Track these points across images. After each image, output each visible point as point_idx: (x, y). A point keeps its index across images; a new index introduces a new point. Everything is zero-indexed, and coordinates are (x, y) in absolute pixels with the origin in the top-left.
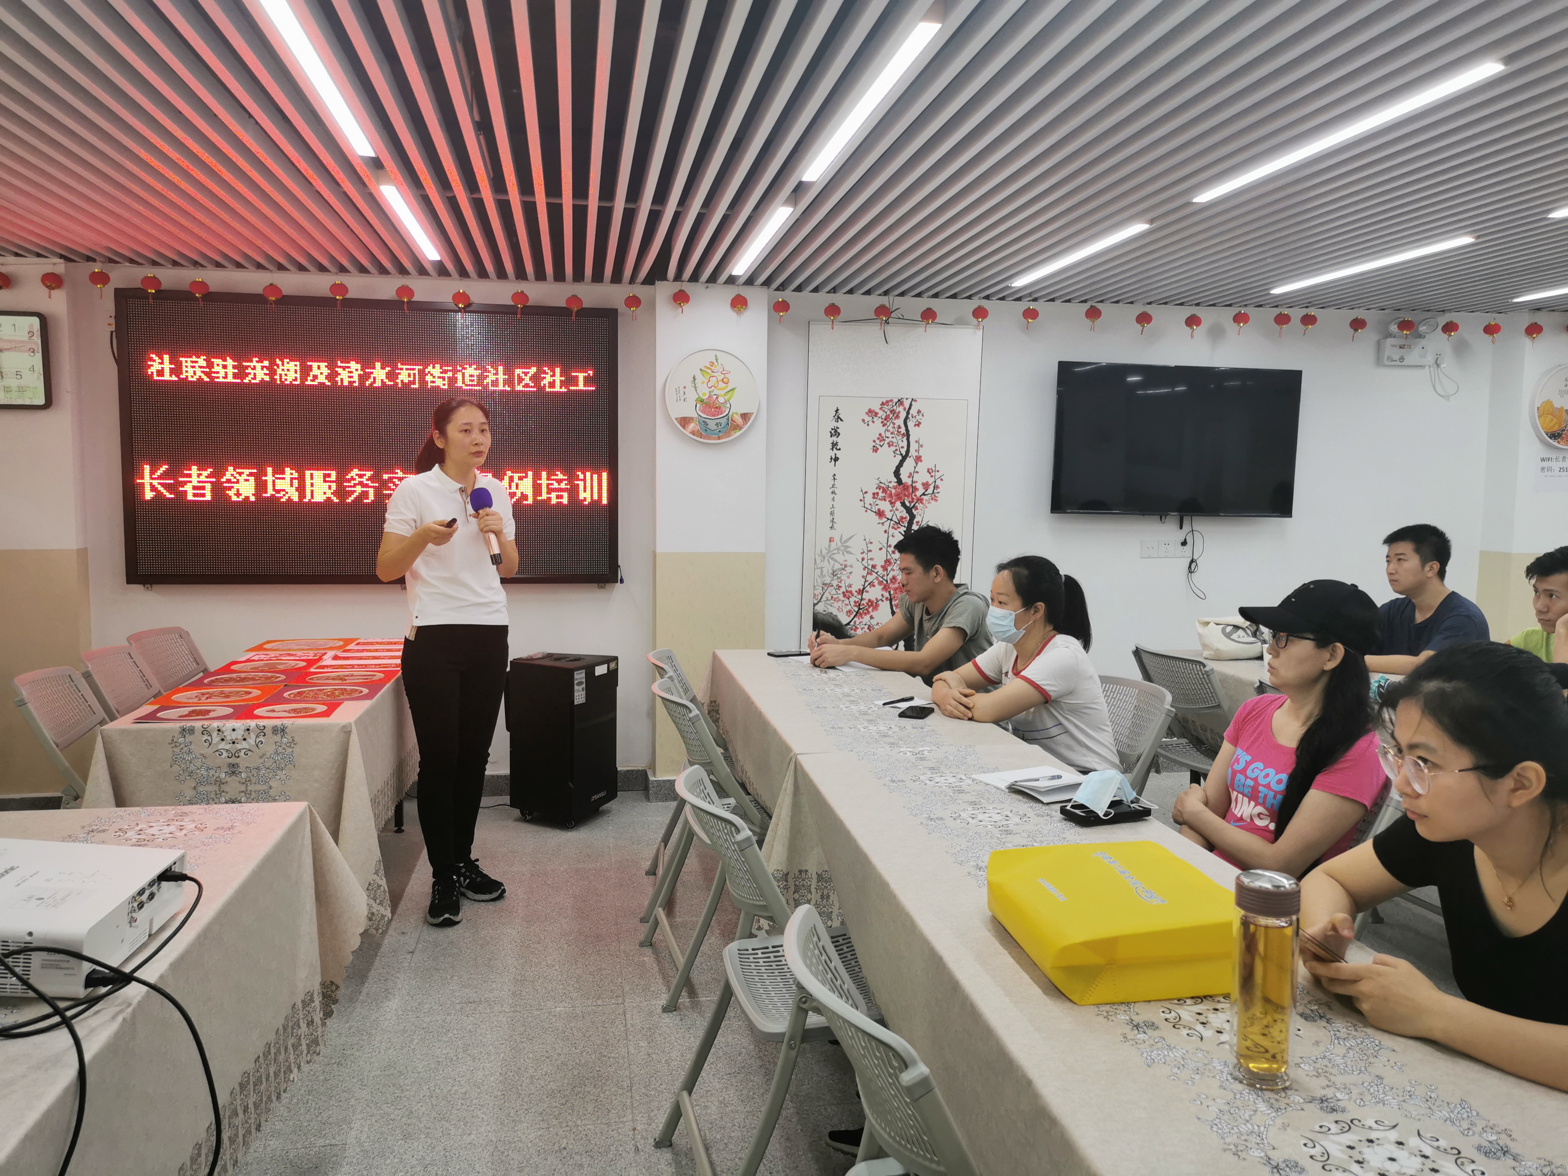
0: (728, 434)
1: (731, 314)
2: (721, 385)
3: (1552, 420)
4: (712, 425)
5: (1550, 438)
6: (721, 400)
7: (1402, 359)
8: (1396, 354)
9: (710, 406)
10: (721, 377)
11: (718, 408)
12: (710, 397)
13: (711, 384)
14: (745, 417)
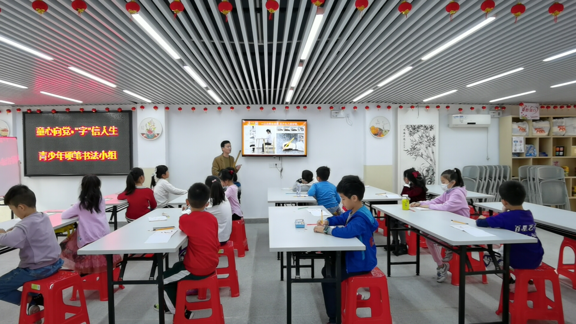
0: (153, 138)
1: (154, 110)
2: (153, 126)
3: (375, 131)
4: (150, 136)
5: (375, 135)
6: (152, 130)
7: (336, 116)
8: (335, 115)
9: (150, 131)
10: (153, 124)
11: (152, 132)
12: (150, 129)
13: (150, 126)
14: (158, 134)
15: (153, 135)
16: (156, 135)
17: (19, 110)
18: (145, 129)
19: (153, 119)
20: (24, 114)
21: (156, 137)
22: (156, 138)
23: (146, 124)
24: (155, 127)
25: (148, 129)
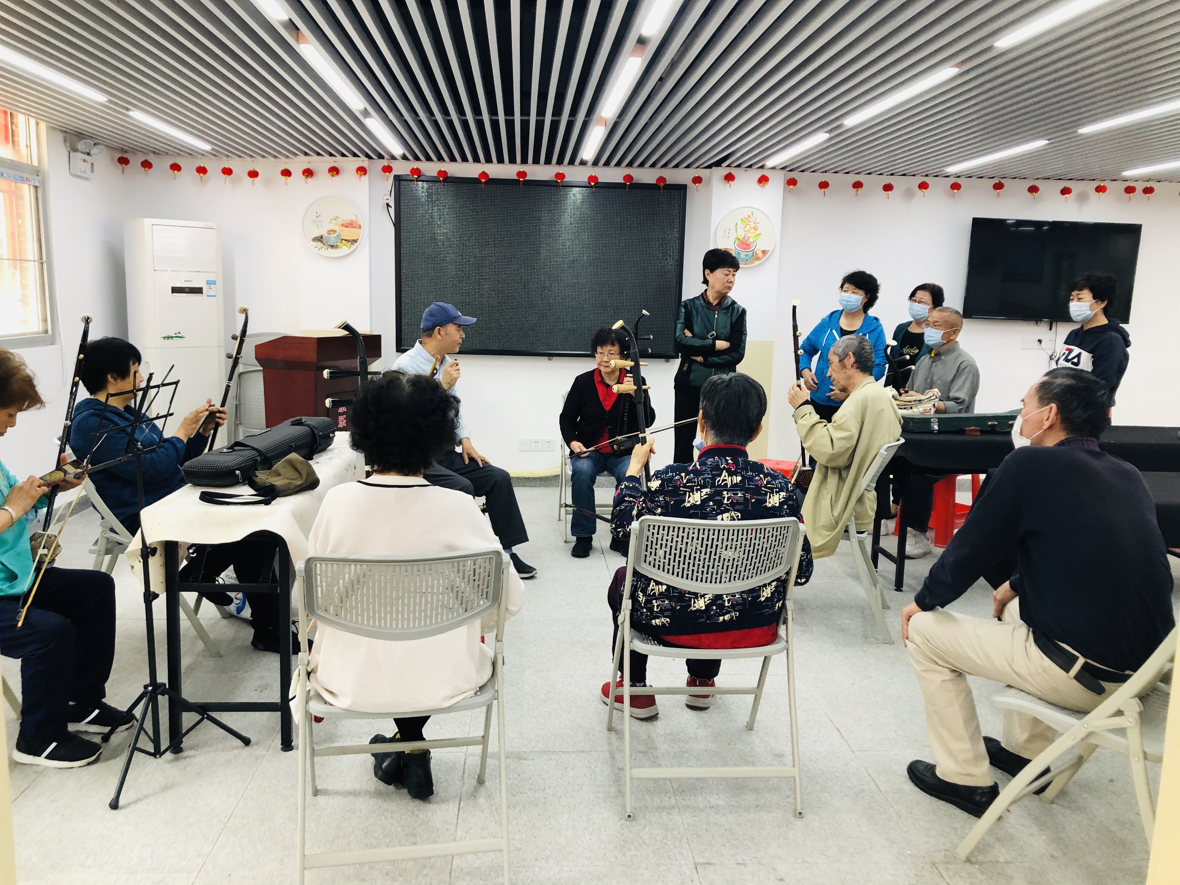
0: (751, 262)
2: (752, 231)
6: (751, 240)
9: (744, 243)
10: (753, 225)
11: (749, 245)
12: (744, 237)
13: (746, 229)
14: (764, 252)
15: (750, 254)
16: (760, 254)
17: (387, 169)
18: (733, 236)
19: (754, 211)
20: (398, 179)
21: (758, 259)
22: (758, 262)
23: (736, 224)
24: (758, 232)
25: (741, 237)
